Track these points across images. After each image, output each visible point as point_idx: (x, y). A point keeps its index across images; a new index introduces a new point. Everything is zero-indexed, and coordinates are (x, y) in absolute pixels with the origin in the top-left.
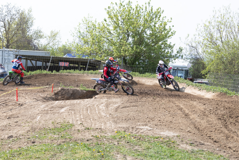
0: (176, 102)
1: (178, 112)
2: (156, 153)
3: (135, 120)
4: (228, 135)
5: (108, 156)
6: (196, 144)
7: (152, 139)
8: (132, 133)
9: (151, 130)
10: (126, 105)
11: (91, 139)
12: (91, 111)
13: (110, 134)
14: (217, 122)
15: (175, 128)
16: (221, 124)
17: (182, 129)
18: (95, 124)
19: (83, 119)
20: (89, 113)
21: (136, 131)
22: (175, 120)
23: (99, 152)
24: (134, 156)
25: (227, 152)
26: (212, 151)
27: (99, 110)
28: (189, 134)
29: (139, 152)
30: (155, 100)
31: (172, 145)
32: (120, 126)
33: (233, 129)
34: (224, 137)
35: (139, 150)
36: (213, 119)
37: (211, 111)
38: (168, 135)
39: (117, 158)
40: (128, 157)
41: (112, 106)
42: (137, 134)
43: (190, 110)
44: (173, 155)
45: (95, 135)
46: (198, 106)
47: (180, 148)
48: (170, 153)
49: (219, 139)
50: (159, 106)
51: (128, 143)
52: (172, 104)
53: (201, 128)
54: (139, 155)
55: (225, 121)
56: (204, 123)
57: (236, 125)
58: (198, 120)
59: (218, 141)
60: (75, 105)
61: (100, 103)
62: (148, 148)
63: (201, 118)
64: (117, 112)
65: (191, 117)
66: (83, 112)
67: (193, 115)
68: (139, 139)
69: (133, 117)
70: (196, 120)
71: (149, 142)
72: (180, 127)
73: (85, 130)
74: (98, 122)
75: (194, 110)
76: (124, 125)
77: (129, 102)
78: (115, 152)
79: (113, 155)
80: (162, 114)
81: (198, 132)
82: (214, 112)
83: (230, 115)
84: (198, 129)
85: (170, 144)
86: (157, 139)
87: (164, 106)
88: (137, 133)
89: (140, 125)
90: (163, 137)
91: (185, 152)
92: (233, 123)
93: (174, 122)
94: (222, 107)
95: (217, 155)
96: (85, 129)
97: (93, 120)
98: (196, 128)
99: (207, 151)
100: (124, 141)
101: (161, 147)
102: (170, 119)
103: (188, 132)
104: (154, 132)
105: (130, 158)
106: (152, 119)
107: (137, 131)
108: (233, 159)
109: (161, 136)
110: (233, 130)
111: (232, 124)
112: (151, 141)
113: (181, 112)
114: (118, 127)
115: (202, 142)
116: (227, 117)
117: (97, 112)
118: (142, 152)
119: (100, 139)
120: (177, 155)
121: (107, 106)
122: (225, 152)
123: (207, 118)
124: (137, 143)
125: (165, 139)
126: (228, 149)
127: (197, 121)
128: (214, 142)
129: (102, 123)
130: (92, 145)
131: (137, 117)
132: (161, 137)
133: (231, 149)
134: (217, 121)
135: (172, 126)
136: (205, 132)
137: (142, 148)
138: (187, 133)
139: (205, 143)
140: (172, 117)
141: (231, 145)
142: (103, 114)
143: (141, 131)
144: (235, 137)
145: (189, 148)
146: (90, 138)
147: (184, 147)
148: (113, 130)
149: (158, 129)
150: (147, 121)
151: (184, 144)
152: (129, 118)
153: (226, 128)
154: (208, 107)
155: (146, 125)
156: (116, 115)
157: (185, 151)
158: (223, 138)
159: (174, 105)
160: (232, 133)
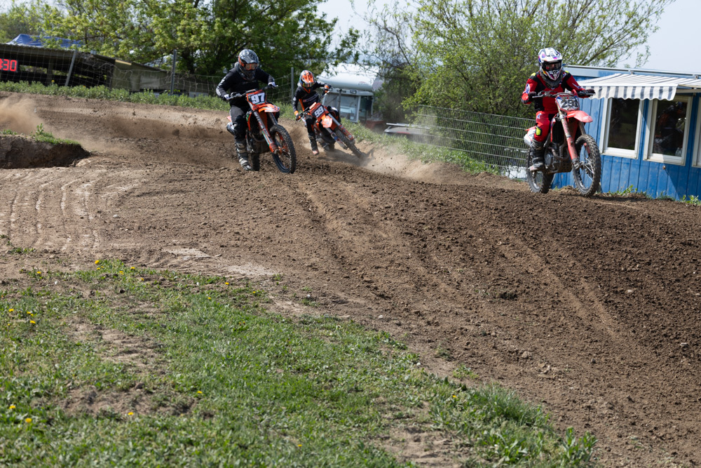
0: (300, 184)
1: (296, 210)
2: (195, 322)
3: (167, 230)
4: (424, 279)
5: (49, 327)
6: (322, 302)
7: (198, 283)
8: (145, 266)
9: (202, 258)
10: (153, 188)
11: (16, 280)
12: (44, 203)
13: (77, 268)
14: (400, 242)
15: (275, 256)
16: (409, 249)
17: (294, 260)
18: (46, 240)
19: (14, 223)
20: (38, 209)
21: (157, 260)
22: (280, 235)
23: (24, 316)
24: (126, 328)
25: (407, 326)
26: (364, 322)
27: (71, 198)
28: (311, 273)
29: (146, 318)
30: (242, 177)
31: (252, 302)
32: (116, 245)
33: (441, 264)
34: (410, 284)
35: (147, 312)
36: (390, 233)
37: (389, 210)
38: (248, 274)
39: (76, 333)
40: (109, 331)
41: (111, 190)
42: (158, 271)
43: (330, 207)
44: (241, 330)
45: (31, 269)
46: (356, 196)
47: (272, 310)
48: (238, 323)
49: (393, 290)
50: (246, 195)
51: (122, 292)
52: (286, 189)
53: (350, 259)
54: (142, 326)
55: (422, 240)
56: (361, 244)
57: (451, 251)
58: (347, 235)
59: (390, 296)
60: (6, 184)
61: (80, 179)
62: (177, 309)
63: (357, 231)
64: (122, 207)
65: (329, 227)
66: (20, 204)
67: (335, 222)
68: (158, 282)
69: (162, 223)
70: (340, 235)
71: (185, 291)
72: (291, 254)
73: (10, 255)
74: (57, 234)
75: (342, 206)
76: (129, 244)
77: (166, 181)
78: (76, 318)
79: (65, 325)
80: (249, 216)
81: (338, 267)
82: (396, 214)
83: (439, 224)
84: (340, 260)
85: (246, 298)
86: (211, 283)
87: (261, 194)
88: (157, 267)
89: (175, 245)
90: (233, 279)
91: (283, 322)
92: (444, 245)
93: (278, 238)
94: (423, 201)
95: (375, 332)
96: (9, 252)
97: (44, 226)
98: (336, 257)
99: (347, 322)
100: (111, 287)
101: (215, 306)
102: (268, 229)
103: (308, 266)
104: (210, 264)
105: (113, 335)
106: (217, 230)
107: (162, 261)
108: (417, 345)
109: (227, 276)
110: (440, 266)
111: (442, 248)
112: (191, 290)
113: (303, 211)
114: (110, 248)
115: (342, 296)
116: (431, 229)
117: (63, 205)
118: (154, 319)
119: (45, 279)
120: (255, 331)
121: (98, 189)
122: (399, 325)
123: (372, 231)
124: (147, 294)
125: (236, 285)
126: (414, 317)
127: (343, 239)
128: (377, 298)
129: (68, 235)
130: (13, 297)
131: (175, 221)
132: (224, 278)
133: (421, 317)
134: (400, 239)
135: (267, 250)
136: (359, 269)
137: (158, 308)
138: (305, 272)
139: (349, 300)
140: (274, 226)
141: (424, 307)
142: (79, 211)
143: (174, 262)
144: (443, 286)
145: (298, 310)
146: (14, 277)
147: (285, 307)
148: (91, 255)
149: (226, 258)
150: (202, 233)
151: (286, 300)
152: (150, 225)
153: (422, 260)
154: (385, 200)
155: (193, 245)
156: (115, 216)
157: (282, 319)
158: (407, 286)
159: (291, 192)
160: (436, 274)
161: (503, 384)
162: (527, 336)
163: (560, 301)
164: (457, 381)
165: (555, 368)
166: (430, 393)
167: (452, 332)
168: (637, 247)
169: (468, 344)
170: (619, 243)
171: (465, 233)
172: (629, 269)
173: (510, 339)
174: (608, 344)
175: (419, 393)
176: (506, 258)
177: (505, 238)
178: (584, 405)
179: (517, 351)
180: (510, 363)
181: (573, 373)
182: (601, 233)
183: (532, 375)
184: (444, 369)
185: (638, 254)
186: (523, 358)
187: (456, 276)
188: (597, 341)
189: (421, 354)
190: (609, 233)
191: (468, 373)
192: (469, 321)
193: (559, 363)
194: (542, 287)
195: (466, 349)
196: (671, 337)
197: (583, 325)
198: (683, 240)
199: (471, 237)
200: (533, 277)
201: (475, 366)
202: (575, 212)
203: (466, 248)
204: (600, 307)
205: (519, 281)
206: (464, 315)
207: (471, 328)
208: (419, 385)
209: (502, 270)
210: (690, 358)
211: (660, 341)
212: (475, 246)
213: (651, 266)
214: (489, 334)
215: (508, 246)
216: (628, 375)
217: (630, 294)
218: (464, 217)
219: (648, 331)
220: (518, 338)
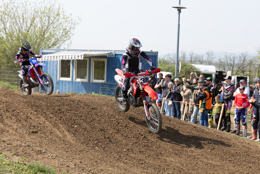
4: (3, 129)
33: (9, 123)
57: (12, 118)
83: (6, 109)
92: (9, 117)
108: (5, 152)
116: (3, 111)
126: (2, 143)
133: (5, 142)
141: (5, 139)
144: (11, 131)
153: (2, 122)
160: (7, 127)
161: (37, 162)
162: (43, 145)
163: (52, 132)
164: (22, 163)
165: (54, 155)
166: (14, 167)
167: (17, 146)
168: (76, 111)
169: (23, 150)
170: (70, 110)
171: (16, 111)
172: (75, 119)
173: (37, 147)
174: (71, 145)
175: (10, 168)
176: (32, 119)
177: (31, 112)
178: (66, 165)
179: (40, 150)
180: (38, 155)
181: (60, 156)
182: (64, 107)
183: (47, 158)
184: (16, 159)
185: (77, 114)
186: (43, 153)
187: (15, 127)
188: (67, 144)
189: (7, 155)
190: (66, 107)
191: (25, 160)
192: (22, 142)
193: (55, 153)
194: (46, 128)
195: (22, 152)
196: (91, 140)
197: (61, 139)
198: (92, 107)
199: (18, 113)
200: (42, 125)
201: (27, 157)
202: (54, 101)
203: (17, 117)
204: (66, 133)
205: (37, 127)
206: (20, 140)
207: (23, 144)
208: (9, 165)
209: (31, 123)
210: (98, 146)
211: (88, 142)
212: (20, 116)
213: (82, 117)
214: (30, 146)
215: (32, 115)
216: (79, 154)
217: (76, 128)
218: (15, 106)
219: (84, 139)
220: (40, 146)
